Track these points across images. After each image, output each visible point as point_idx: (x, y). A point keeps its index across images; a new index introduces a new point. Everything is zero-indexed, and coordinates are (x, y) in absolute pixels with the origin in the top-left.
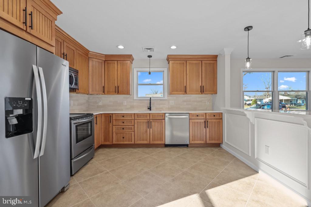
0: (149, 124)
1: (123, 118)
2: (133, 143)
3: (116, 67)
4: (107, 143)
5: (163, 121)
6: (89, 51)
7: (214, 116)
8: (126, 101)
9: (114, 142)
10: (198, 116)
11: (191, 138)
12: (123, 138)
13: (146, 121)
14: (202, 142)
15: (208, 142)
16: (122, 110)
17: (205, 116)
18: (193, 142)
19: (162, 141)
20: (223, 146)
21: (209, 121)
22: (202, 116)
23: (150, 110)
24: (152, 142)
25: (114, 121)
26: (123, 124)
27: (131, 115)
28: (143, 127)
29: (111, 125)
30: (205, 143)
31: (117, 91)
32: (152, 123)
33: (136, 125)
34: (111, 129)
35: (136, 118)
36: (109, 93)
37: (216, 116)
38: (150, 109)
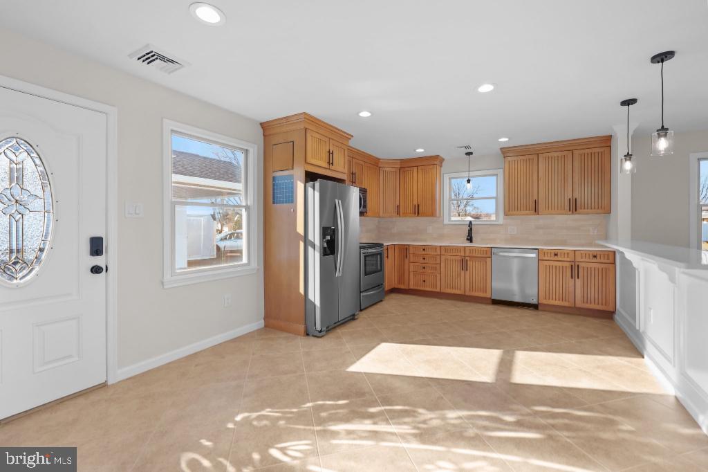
0: (464, 264)
1: (423, 253)
2: (438, 290)
3: (415, 177)
4: (402, 287)
5: (489, 260)
6: (379, 159)
7: (595, 257)
8: (431, 227)
9: (411, 287)
10: (556, 255)
11: (542, 294)
12: (424, 281)
13: (459, 258)
14: (566, 304)
15: (579, 304)
16: (425, 241)
17: (572, 255)
18: (545, 302)
19: (486, 292)
20: (616, 317)
21: (581, 265)
22: (566, 256)
23: (471, 241)
24: (468, 293)
25: (411, 255)
26: (423, 261)
27: (435, 248)
28: (455, 267)
29: (407, 261)
30: (573, 306)
31: (417, 212)
32: (468, 262)
33: (443, 264)
34: (406, 267)
35: (443, 252)
36: (405, 214)
37: (598, 257)
38: (470, 239)
